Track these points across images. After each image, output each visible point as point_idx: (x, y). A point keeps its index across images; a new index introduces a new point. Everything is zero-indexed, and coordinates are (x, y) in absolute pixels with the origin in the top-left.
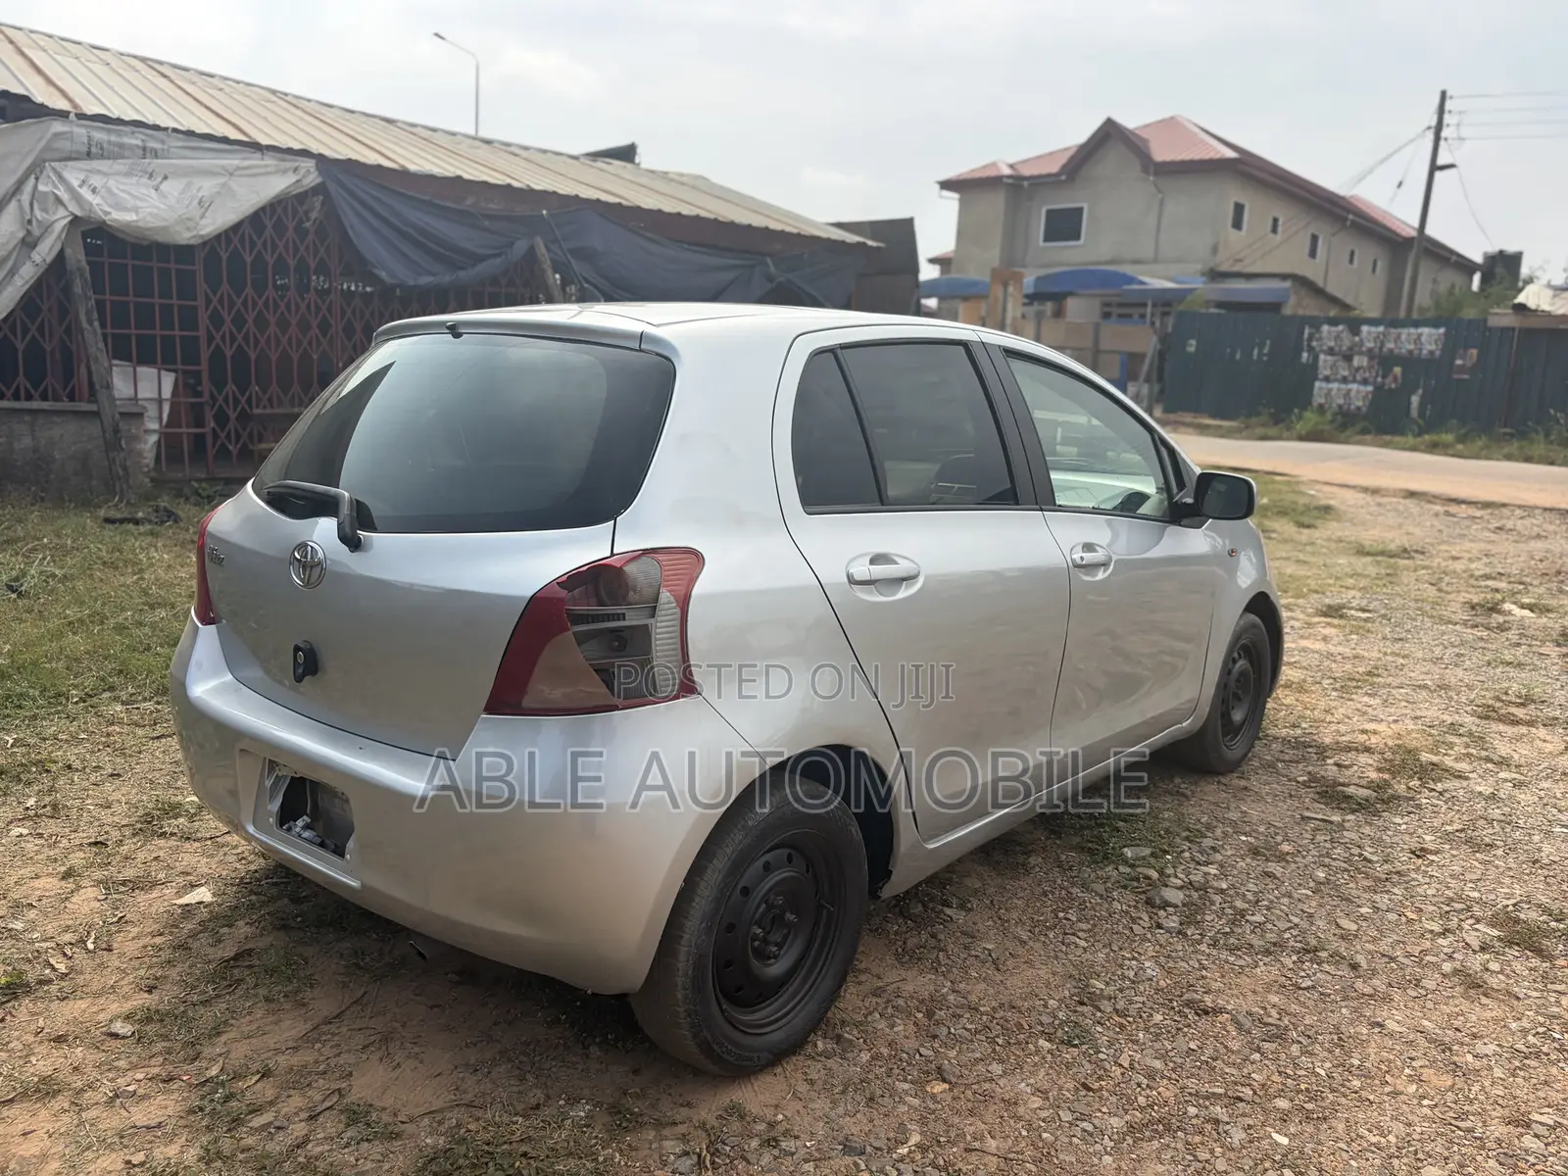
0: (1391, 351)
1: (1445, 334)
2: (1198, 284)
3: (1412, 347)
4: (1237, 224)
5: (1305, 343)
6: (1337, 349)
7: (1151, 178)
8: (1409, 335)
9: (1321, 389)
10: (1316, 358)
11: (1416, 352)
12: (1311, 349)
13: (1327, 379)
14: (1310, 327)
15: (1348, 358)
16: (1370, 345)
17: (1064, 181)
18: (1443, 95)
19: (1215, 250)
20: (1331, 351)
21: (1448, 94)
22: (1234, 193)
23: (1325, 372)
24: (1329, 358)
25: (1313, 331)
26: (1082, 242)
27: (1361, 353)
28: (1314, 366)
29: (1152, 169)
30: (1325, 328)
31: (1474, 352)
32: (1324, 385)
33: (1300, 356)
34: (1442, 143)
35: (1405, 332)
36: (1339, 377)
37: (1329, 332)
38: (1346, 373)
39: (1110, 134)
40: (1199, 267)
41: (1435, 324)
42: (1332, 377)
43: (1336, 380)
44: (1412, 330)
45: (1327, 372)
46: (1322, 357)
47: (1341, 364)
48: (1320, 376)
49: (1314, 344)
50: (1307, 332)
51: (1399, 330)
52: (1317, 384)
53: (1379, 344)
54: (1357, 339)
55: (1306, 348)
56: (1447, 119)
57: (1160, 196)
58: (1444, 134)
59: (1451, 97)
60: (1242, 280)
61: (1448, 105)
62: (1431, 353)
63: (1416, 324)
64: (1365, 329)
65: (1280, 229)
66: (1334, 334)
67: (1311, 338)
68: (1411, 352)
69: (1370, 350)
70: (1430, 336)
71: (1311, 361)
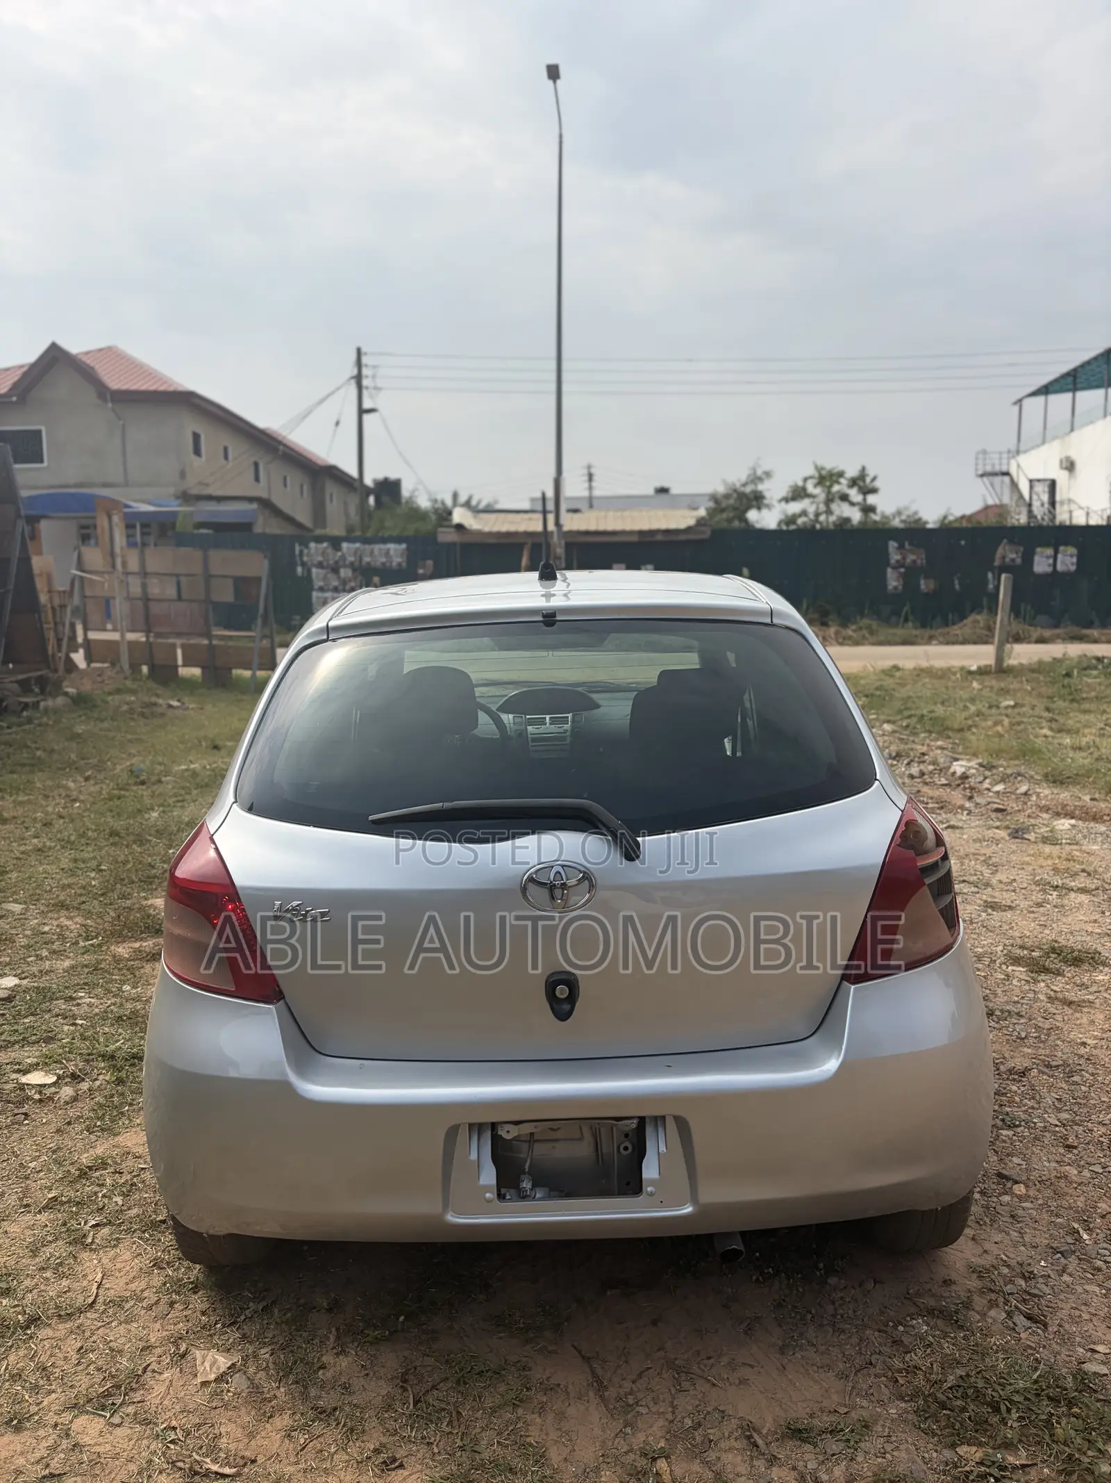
0: (369, 564)
1: (408, 549)
2: (175, 507)
3: (384, 560)
4: (197, 452)
5: (298, 559)
6: (325, 564)
7: (110, 405)
8: (380, 550)
9: (318, 598)
10: (309, 572)
11: (388, 564)
12: (303, 564)
13: (321, 589)
14: (300, 545)
15: (335, 570)
16: (352, 559)
17: (15, 403)
18: (359, 351)
19: (183, 475)
20: (320, 565)
21: (364, 350)
22: (190, 424)
23: (318, 583)
24: (320, 571)
25: (302, 547)
26: (45, 464)
27: (345, 566)
28: (308, 578)
29: (108, 396)
30: (312, 545)
31: (430, 563)
32: (320, 594)
33: (294, 570)
34: (365, 393)
35: (377, 548)
36: (331, 587)
37: (317, 549)
38: (336, 583)
39: (55, 357)
40: (172, 490)
41: (398, 540)
42: (326, 588)
43: (328, 590)
44: (382, 546)
45: (321, 584)
46: (314, 570)
47: (331, 576)
48: (316, 587)
49: (305, 559)
50: (297, 548)
51: (372, 546)
52: (315, 594)
53: (358, 559)
54: (339, 554)
55: (299, 562)
56: (365, 371)
57: (121, 422)
58: (365, 382)
59: (366, 354)
60: (213, 503)
61: (364, 360)
62: (399, 564)
63: (384, 541)
64: (345, 545)
65: (230, 456)
66: (320, 551)
67: (301, 552)
68: (383, 564)
69: (352, 564)
70: (396, 550)
71: (305, 574)
